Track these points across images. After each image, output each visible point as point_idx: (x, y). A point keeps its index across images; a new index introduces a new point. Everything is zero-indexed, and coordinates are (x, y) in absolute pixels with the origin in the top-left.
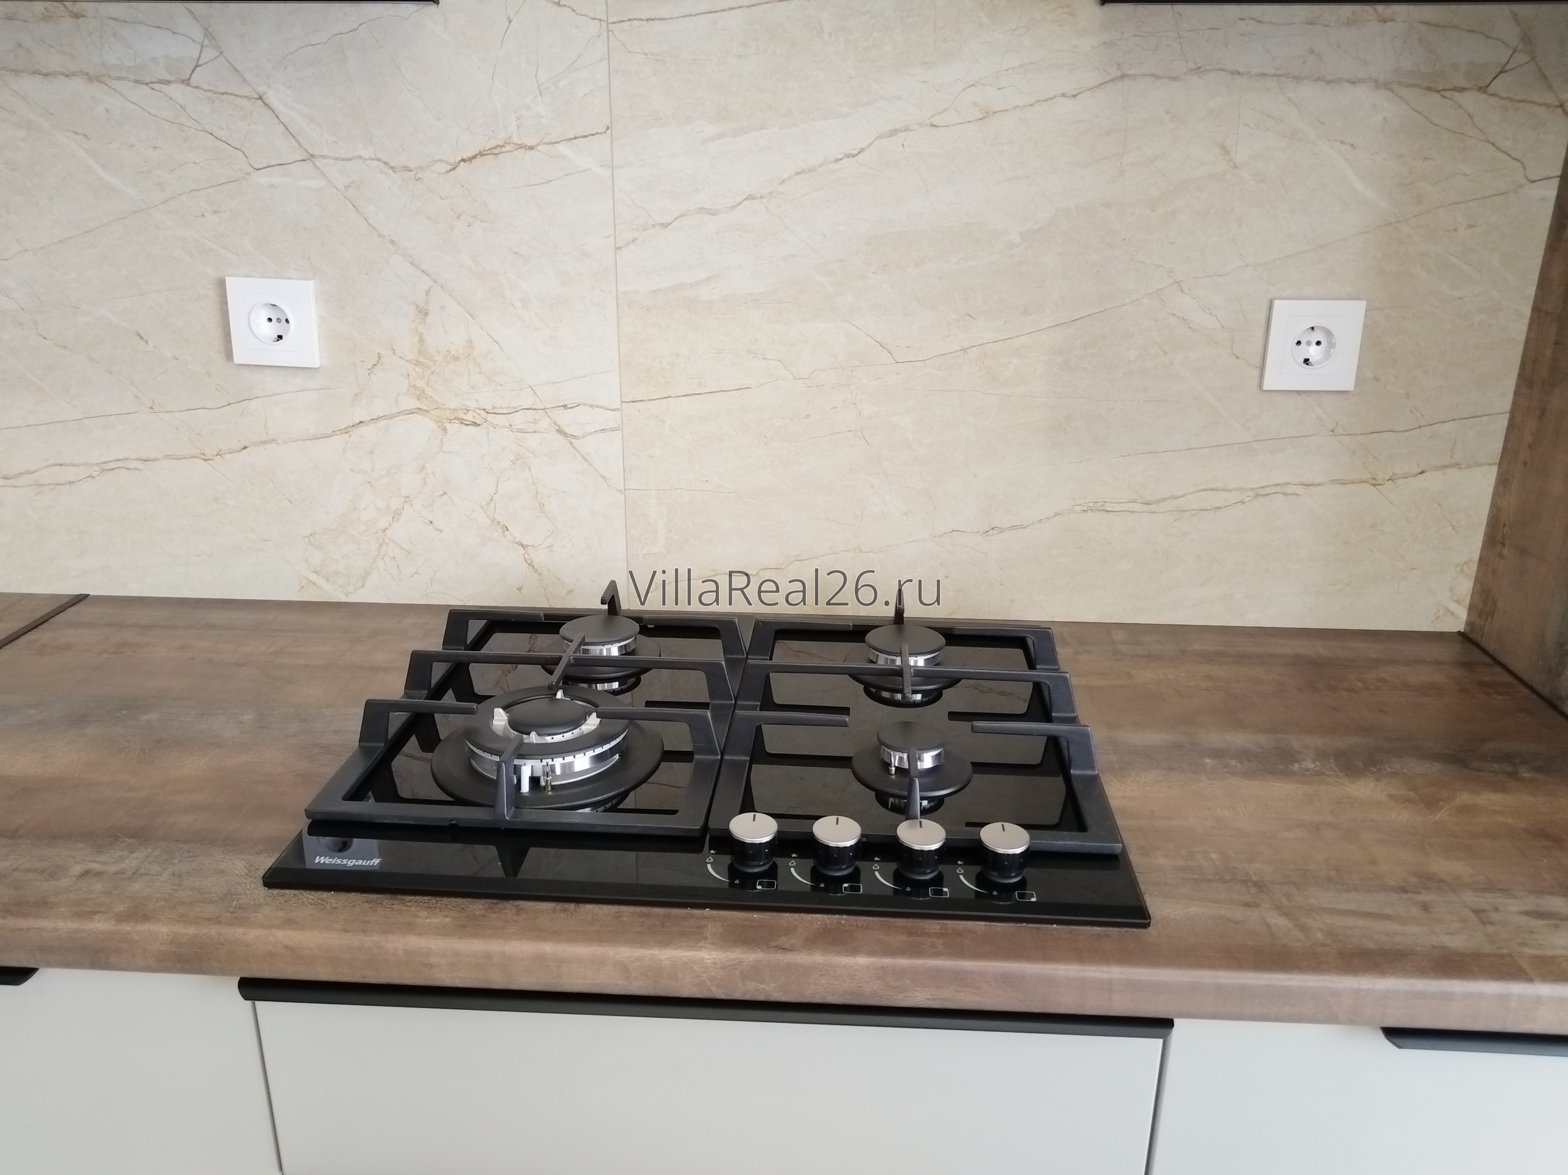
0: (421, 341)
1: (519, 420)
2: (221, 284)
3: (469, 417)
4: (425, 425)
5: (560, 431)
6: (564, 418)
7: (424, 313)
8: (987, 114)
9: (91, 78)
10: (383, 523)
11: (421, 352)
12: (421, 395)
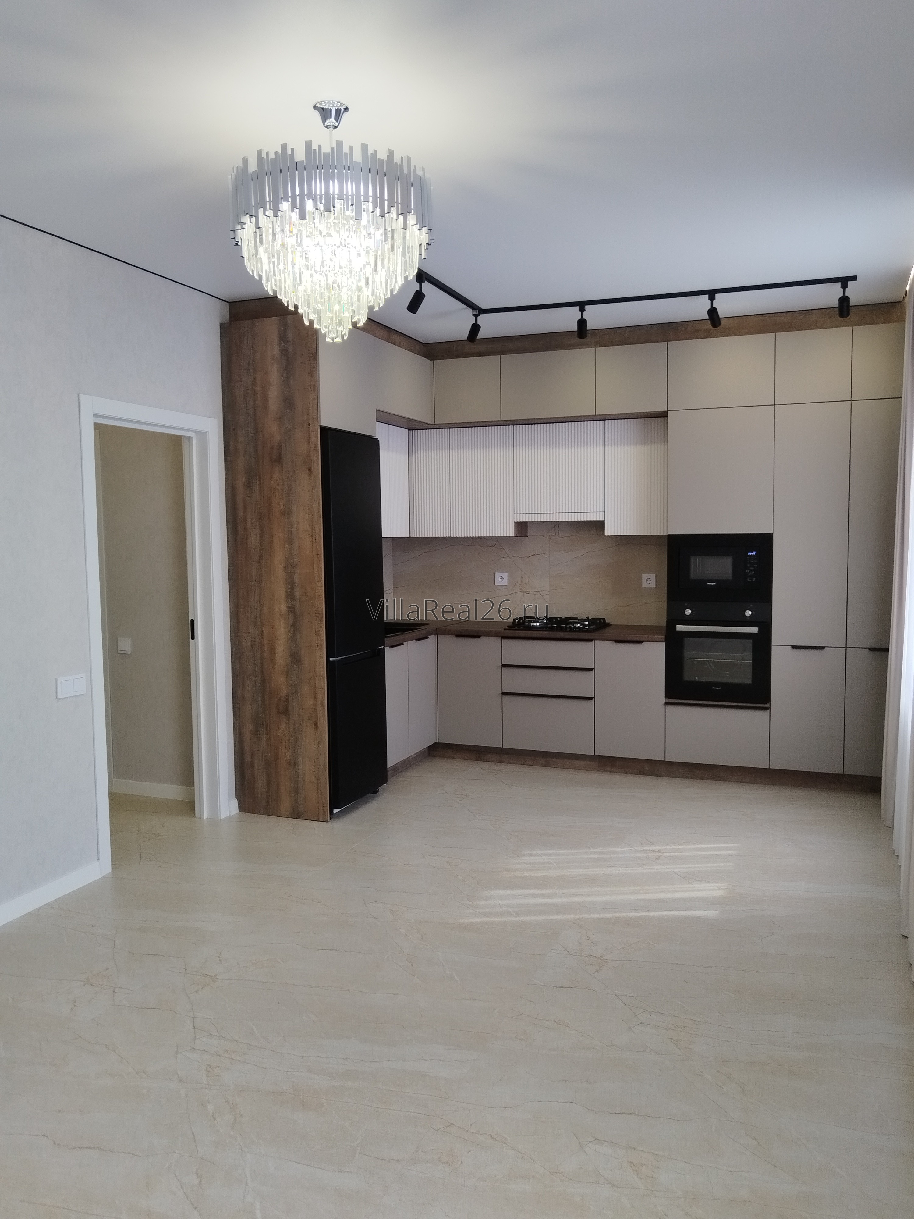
0: (522, 582)
1: (535, 593)
2: (495, 573)
3: (528, 593)
4: (521, 594)
5: (541, 595)
6: (541, 593)
7: (522, 577)
8: (601, 550)
9: (481, 546)
10: (514, 609)
11: (522, 583)
12: (521, 589)
